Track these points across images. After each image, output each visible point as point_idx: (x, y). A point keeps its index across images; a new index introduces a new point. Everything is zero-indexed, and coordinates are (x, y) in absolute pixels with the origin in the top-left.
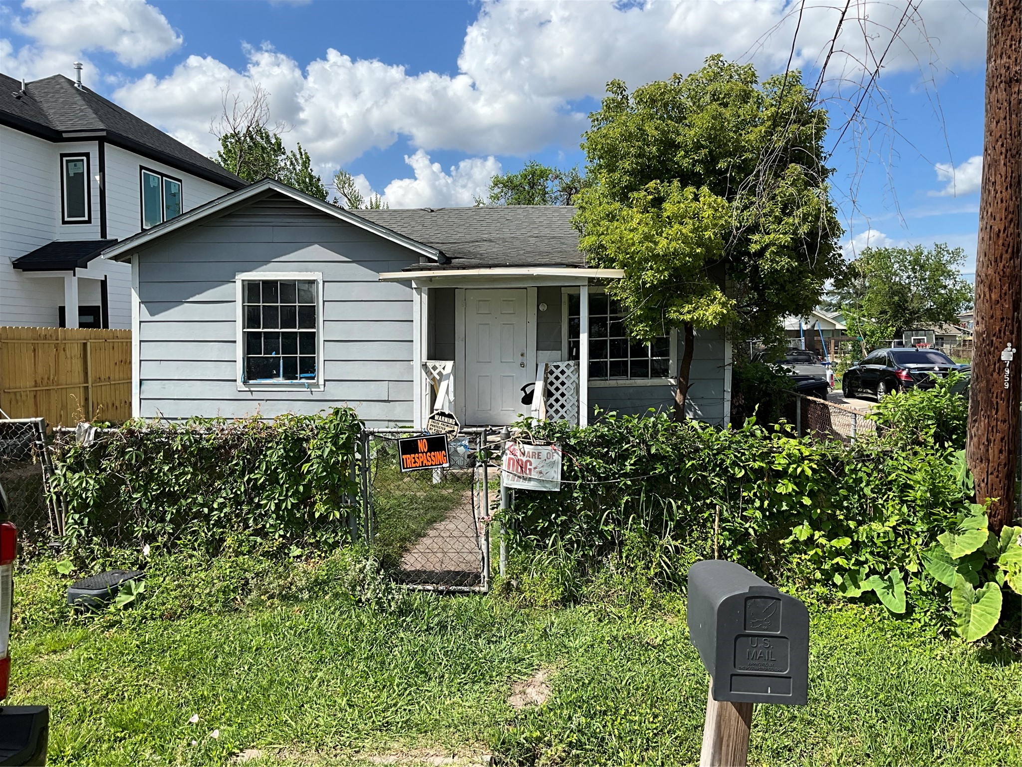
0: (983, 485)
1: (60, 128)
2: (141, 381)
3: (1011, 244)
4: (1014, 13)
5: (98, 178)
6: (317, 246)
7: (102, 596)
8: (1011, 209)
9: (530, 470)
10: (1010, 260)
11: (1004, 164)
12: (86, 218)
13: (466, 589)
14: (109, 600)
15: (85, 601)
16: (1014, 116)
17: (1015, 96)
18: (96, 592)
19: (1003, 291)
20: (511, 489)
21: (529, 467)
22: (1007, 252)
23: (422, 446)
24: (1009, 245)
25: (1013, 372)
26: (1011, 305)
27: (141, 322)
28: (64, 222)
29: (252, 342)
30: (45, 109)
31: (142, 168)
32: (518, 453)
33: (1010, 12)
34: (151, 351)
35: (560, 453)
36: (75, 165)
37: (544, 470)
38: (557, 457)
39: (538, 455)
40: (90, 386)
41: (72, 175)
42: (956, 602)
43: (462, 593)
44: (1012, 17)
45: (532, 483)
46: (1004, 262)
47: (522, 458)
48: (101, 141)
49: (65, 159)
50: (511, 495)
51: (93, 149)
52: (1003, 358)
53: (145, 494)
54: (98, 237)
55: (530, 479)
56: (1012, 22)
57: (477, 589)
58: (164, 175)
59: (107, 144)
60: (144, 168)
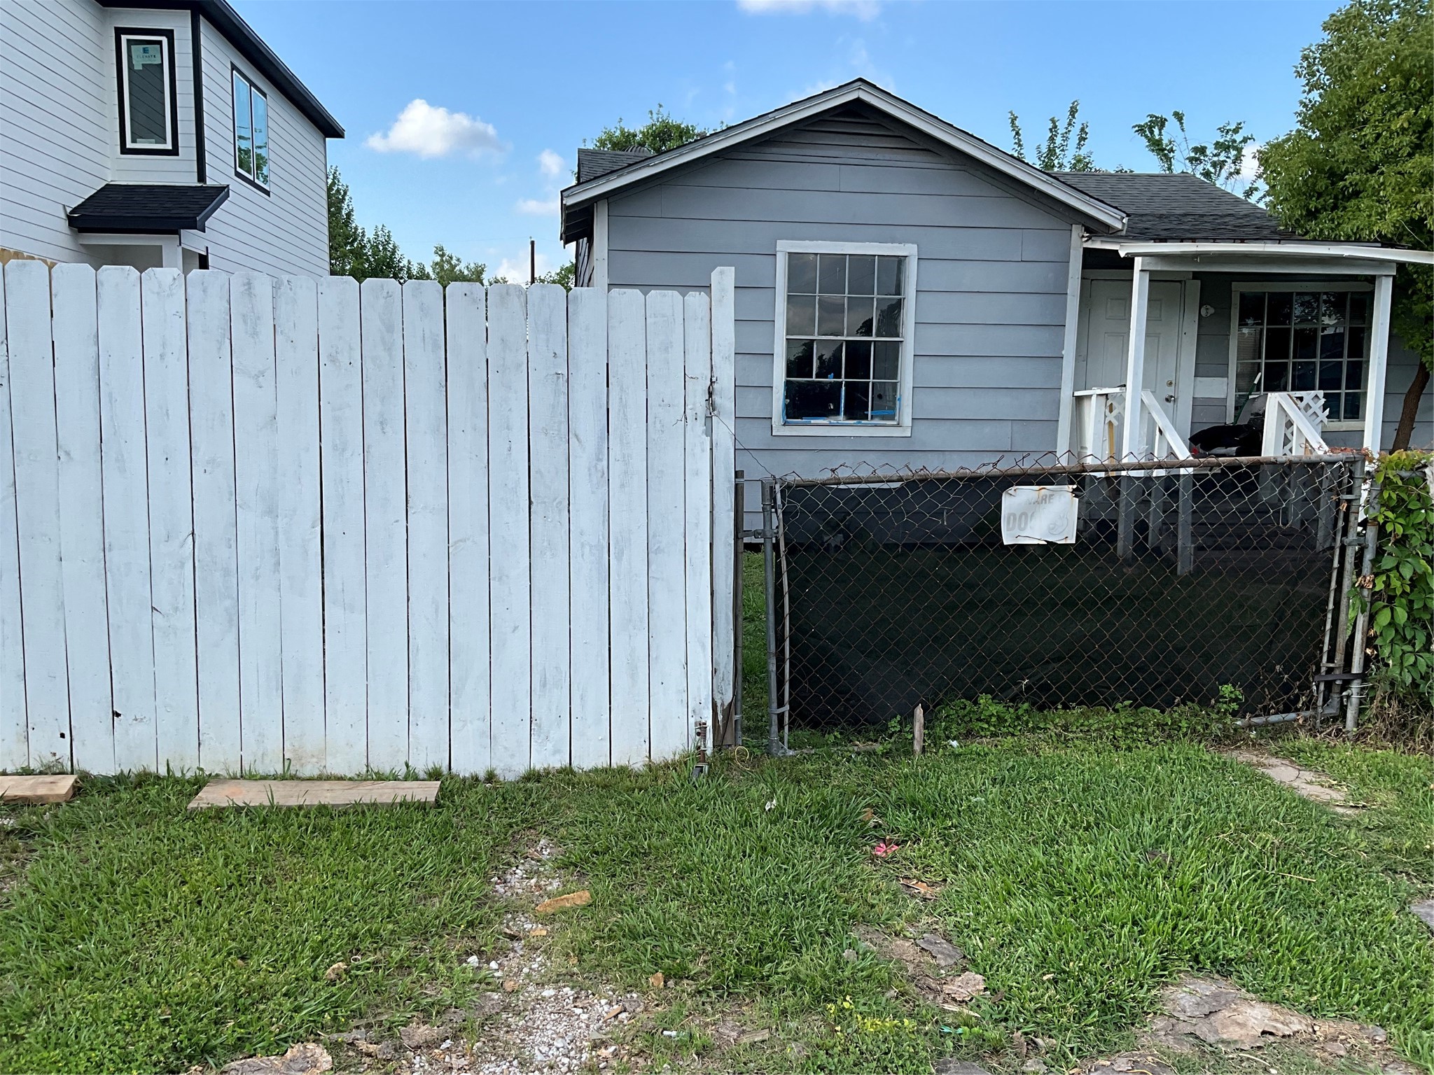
12: (168, 146)
28: (124, 150)
36: (145, 51)
41: (138, 67)
48: (195, 11)
49: (124, 38)
51: (179, 23)
54: (193, 181)
58: (252, 84)
59: (201, 17)
60: (234, 67)
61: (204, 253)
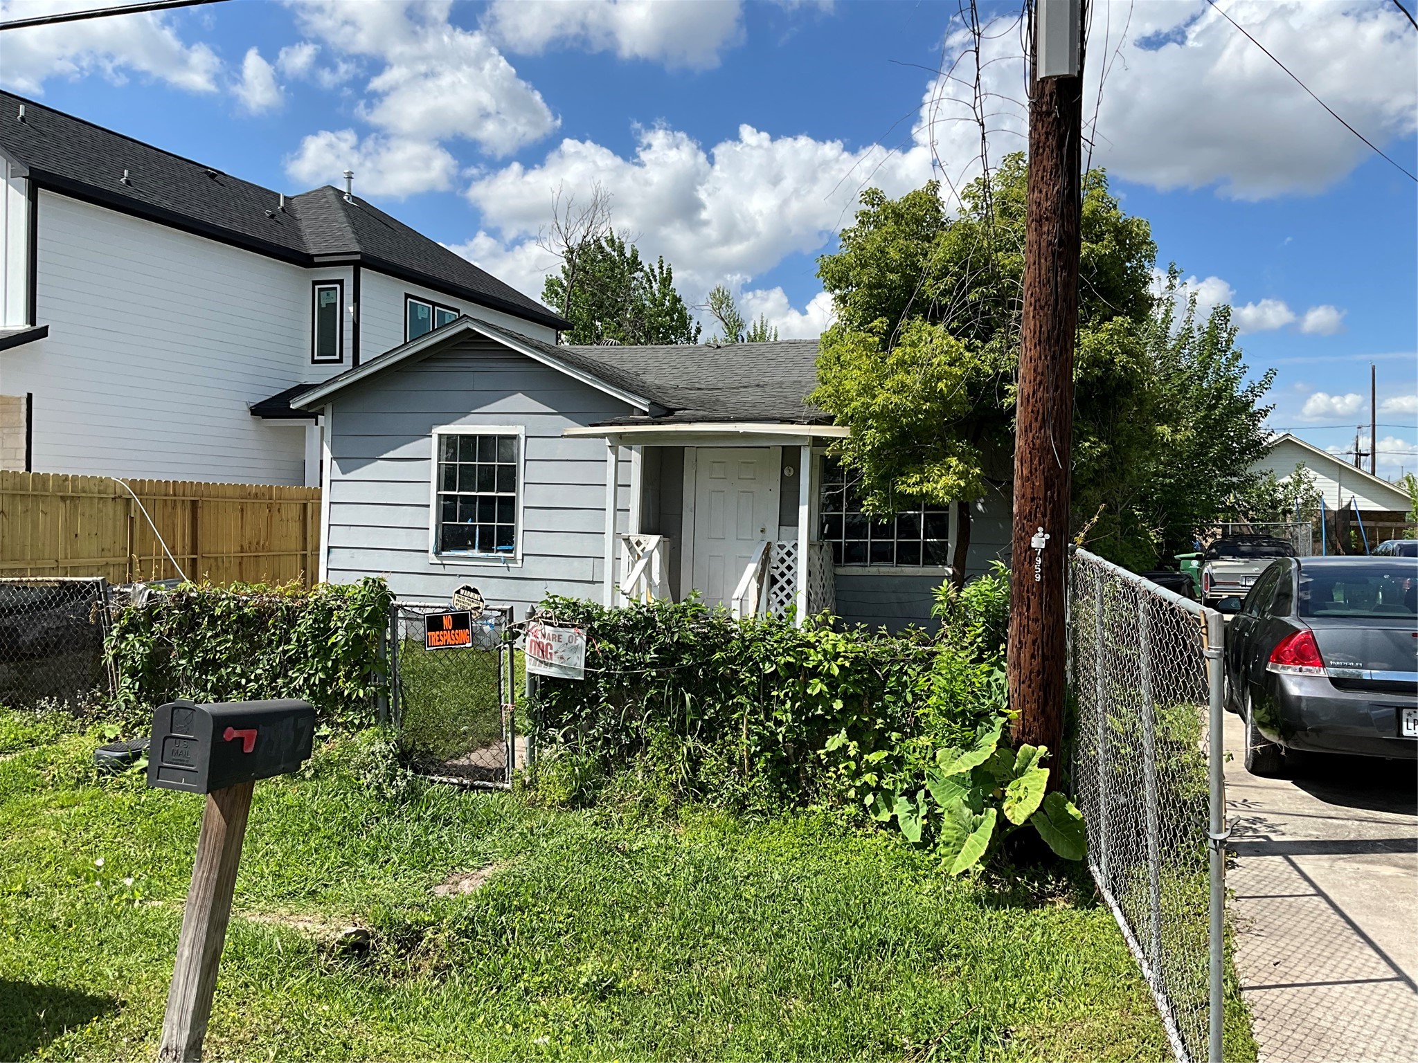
0: (1016, 696)
1: (313, 251)
2: (329, 548)
3: (1041, 411)
4: (1047, 138)
5: (351, 309)
6: (520, 395)
7: (122, 759)
8: (1040, 370)
9: (551, 654)
10: (1040, 429)
11: (1034, 317)
12: (337, 357)
13: (490, 784)
14: (128, 763)
15: (108, 762)
16: (1043, 261)
17: (1045, 237)
18: (118, 754)
19: (1034, 466)
20: (534, 675)
21: (549, 651)
22: (1036, 419)
23: (447, 622)
24: (1038, 411)
25: (1047, 563)
26: (1042, 483)
27: (331, 481)
28: (314, 362)
29: (447, 509)
30: (303, 228)
31: (407, 296)
32: (540, 635)
33: (1043, 138)
34: (341, 515)
35: (585, 638)
36: (328, 295)
37: (565, 655)
38: (581, 642)
39: (558, 638)
40: (309, 554)
41: (323, 306)
42: (948, 828)
43: (486, 789)
44: (1045, 143)
45: (554, 669)
46: (1034, 431)
47: (542, 640)
48: (357, 266)
49: (317, 287)
50: (536, 682)
51: (347, 275)
52: (1033, 545)
53: (190, 661)
55: (551, 665)
56: (1044, 150)
57: (500, 785)
58: (438, 304)
59: (363, 269)
60: (411, 296)
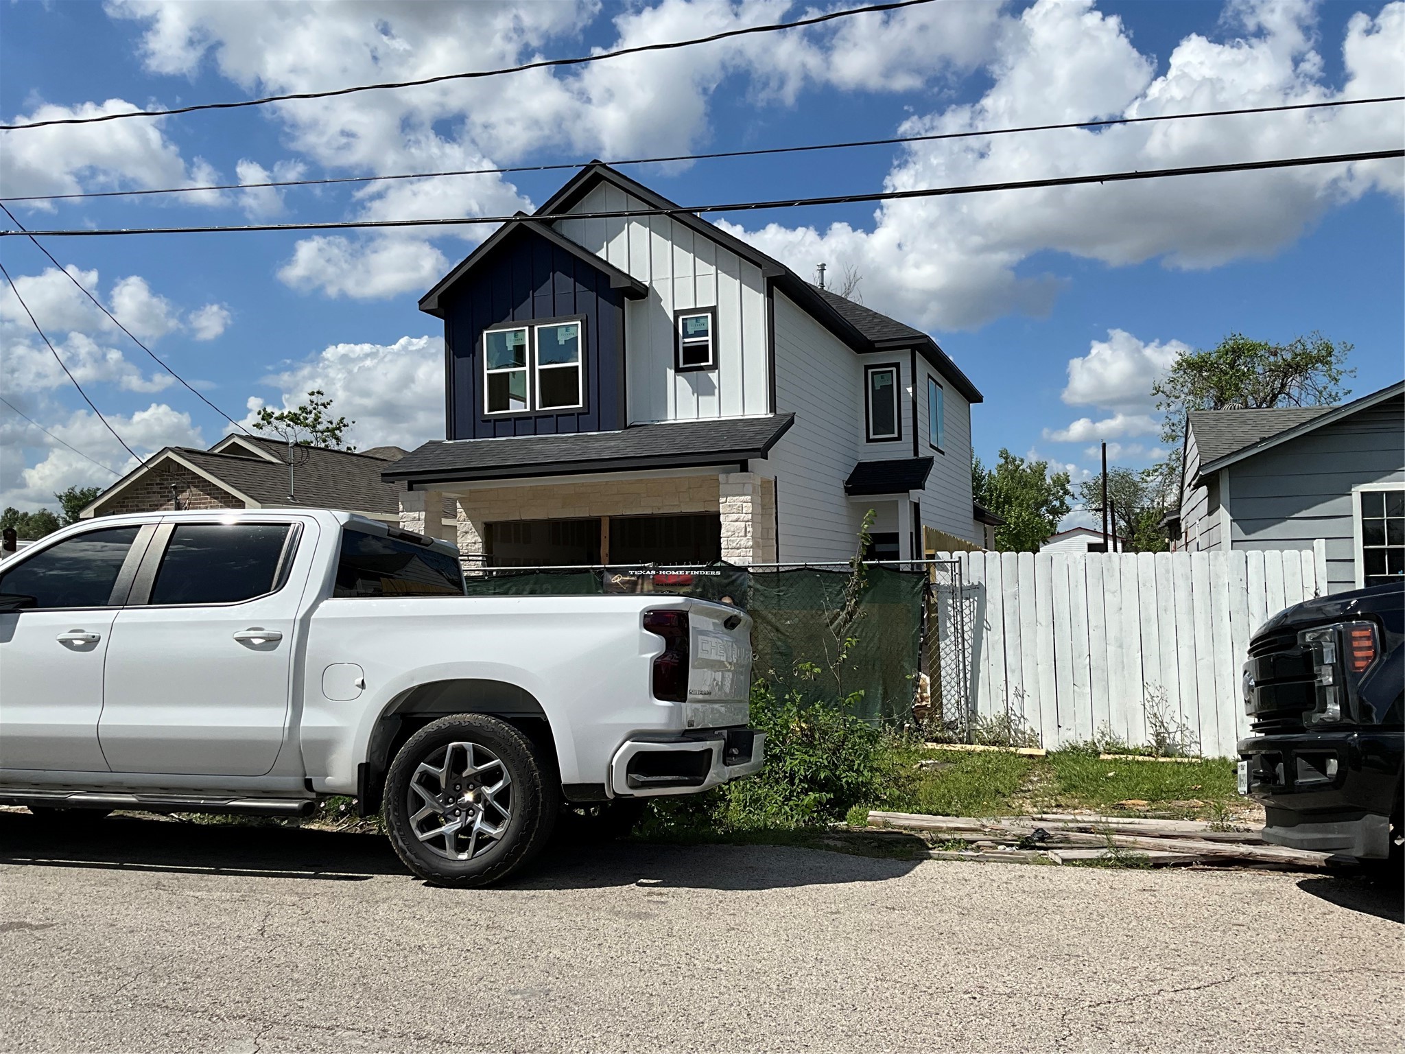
1: (874, 337)
5: (910, 390)
12: (896, 435)
27: (1233, 542)
28: (869, 440)
29: (1372, 561)
36: (882, 377)
41: (878, 388)
48: (913, 349)
49: (870, 371)
51: (903, 359)
54: (911, 456)
58: (937, 383)
59: (917, 352)
60: (929, 376)
61: (917, 502)
